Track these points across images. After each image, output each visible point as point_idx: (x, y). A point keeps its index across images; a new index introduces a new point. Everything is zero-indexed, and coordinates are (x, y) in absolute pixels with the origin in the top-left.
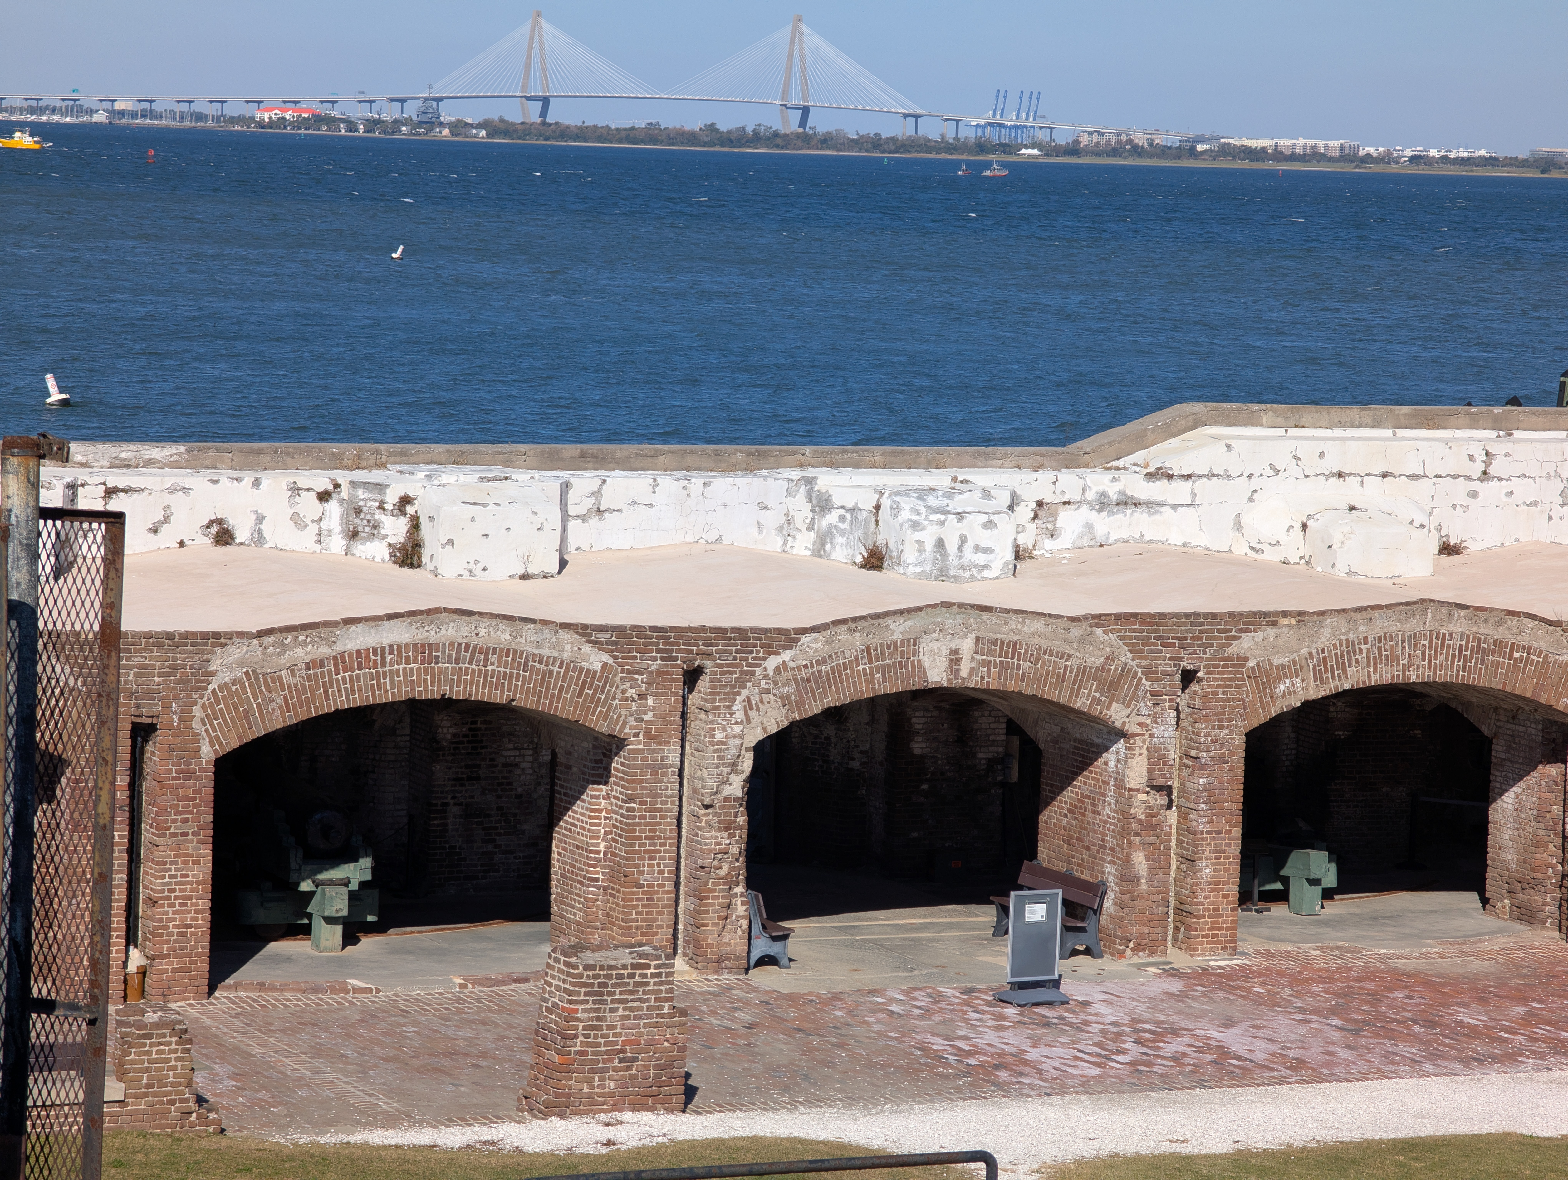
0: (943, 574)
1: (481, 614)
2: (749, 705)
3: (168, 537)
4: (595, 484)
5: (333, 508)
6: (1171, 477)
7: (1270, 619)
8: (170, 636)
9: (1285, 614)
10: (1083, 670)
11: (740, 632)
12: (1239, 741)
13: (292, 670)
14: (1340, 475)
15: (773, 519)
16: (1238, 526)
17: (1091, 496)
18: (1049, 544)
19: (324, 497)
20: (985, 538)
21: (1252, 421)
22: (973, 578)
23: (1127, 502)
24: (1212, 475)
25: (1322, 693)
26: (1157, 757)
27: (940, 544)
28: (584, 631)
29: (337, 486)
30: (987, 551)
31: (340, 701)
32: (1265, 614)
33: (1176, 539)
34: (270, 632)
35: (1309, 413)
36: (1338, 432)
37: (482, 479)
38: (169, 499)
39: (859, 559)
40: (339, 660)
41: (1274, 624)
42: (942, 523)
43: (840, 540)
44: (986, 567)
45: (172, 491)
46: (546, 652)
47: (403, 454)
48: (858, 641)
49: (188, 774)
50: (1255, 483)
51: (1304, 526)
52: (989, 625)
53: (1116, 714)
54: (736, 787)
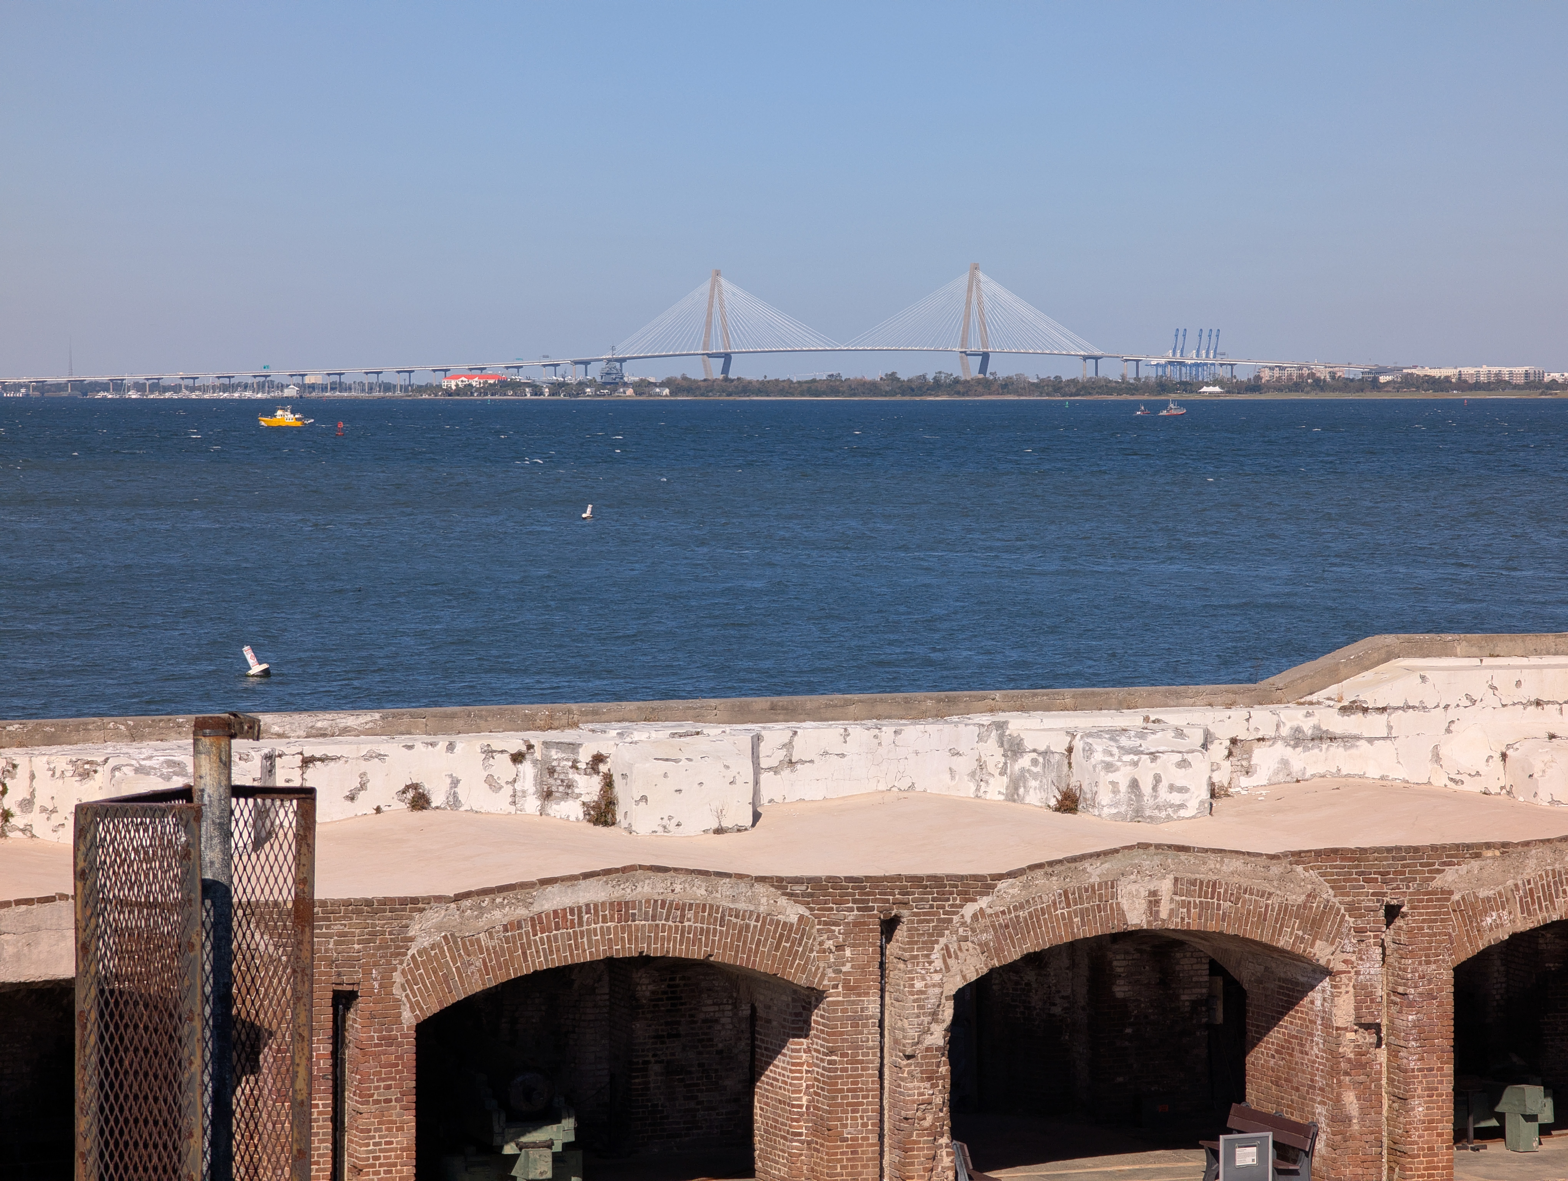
0: (1138, 815)
1: (676, 870)
2: (947, 953)
3: (365, 804)
4: (786, 736)
5: (527, 769)
6: (1365, 710)
7: (1474, 851)
8: (368, 903)
9: (1488, 846)
10: (1284, 909)
11: (936, 880)
12: (1448, 976)
13: (490, 932)
14: (1538, 703)
15: (965, 765)
16: (1437, 758)
17: (1285, 731)
18: (1244, 781)
19: (517, 758)
20: (1180, 777)
21: (1446, 652)
22: (1169, 818)
23: (1322, 737)
24: (1407, 707)
25: (1530, 925)
26: (1364, 994)
27: (1134, 784)
28: (780, 883)
29: (530, 747)
30: (1182, 790)
31: (539, 962)
32: (1468, 847)
33: (1373, 772)
34: (467, 895)
35: (1504, 641)
36: (1534, 660)
37: (673, 735)
38: (364, 766)
39: (1053, 802)
40: (536, 921)
41: (1478, 856)
42: (1135, 764)
43: (1033, 783)
44: (1182, 806)
45: (368, 758)
46: (742, 906)
47: (595, 713)
48: (1055, 885)
49: (390, 1041)
50: (1452, 714)
51: (1504, 756)
52: (1187, 865)
53: (1320, 952)
54: (936, 1036)
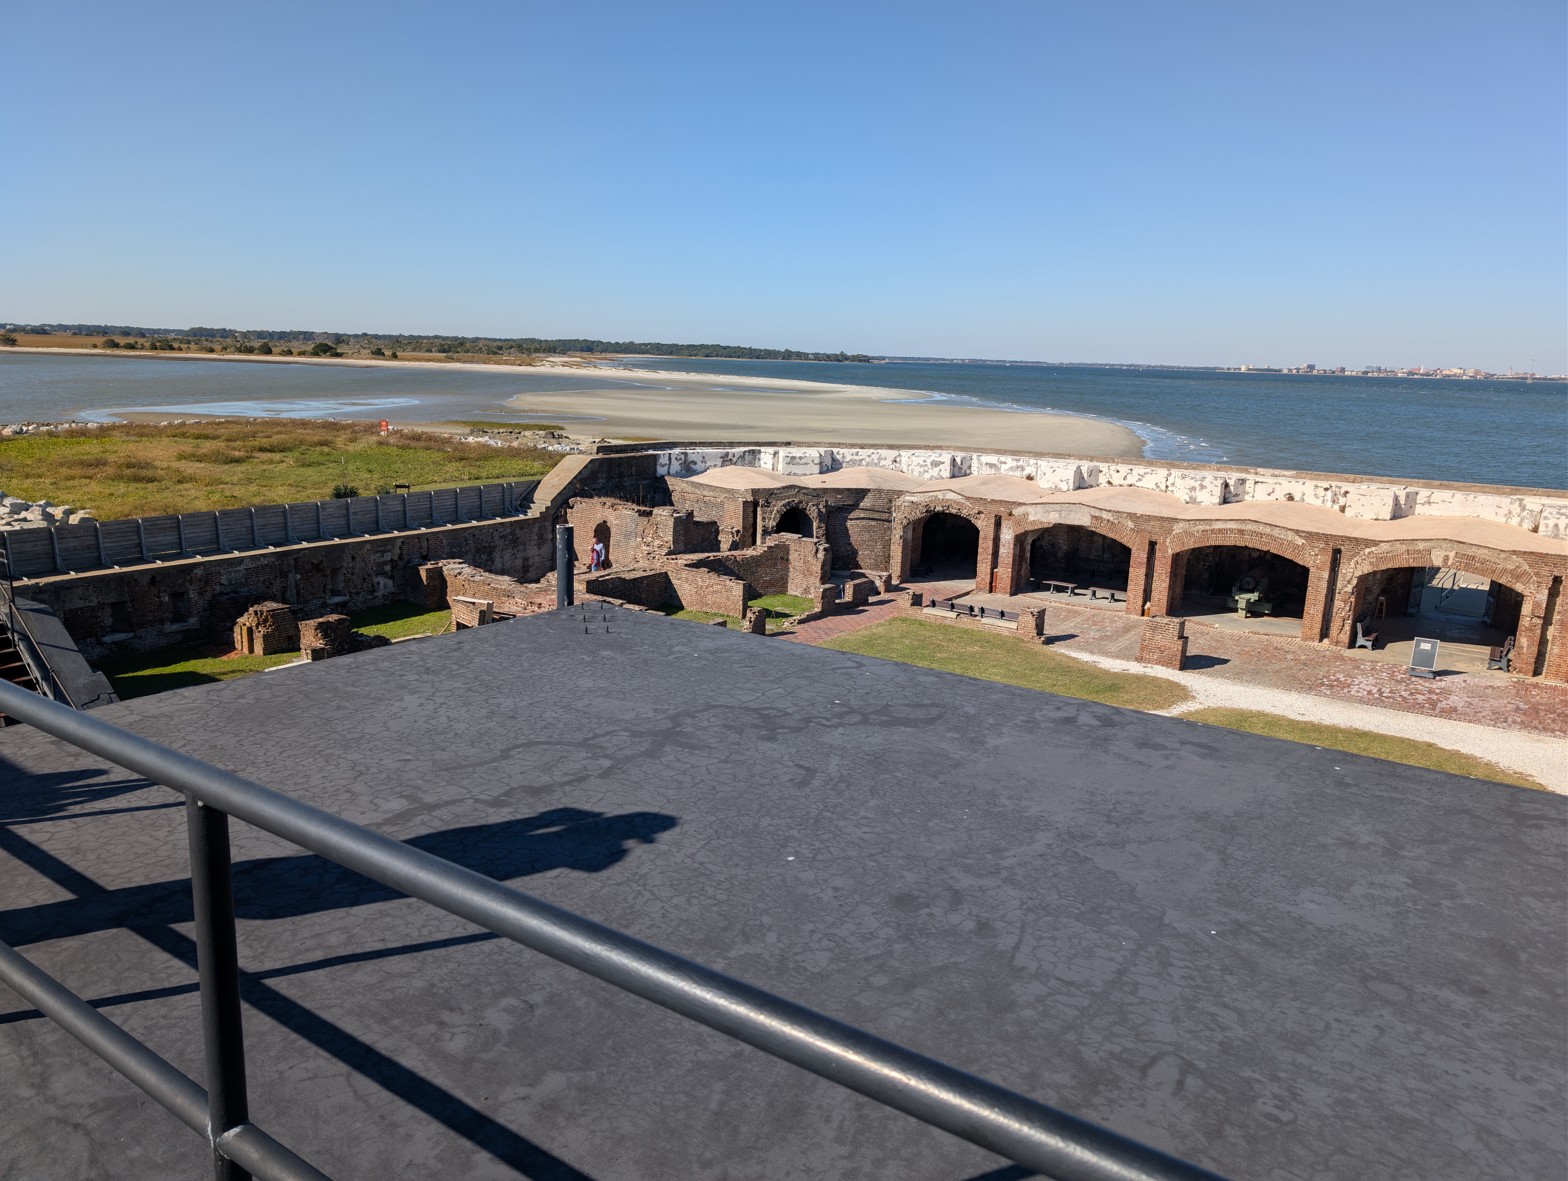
1: (1261, 523)
2: (1357, 563)
3: (1273, 497)
5: (1329, 493)
8: (1162, 518)
10: (1505, 570)
11: (1356, 539)
13: (1197, 532)
15: (1506, 512)
19: (1326, 489)
26: (1537, 605)
27: (1556, 526)
28: (1297, 532)
29: (1331, 486)
31: (1212, 543)
34: (1192, 520)
37: (1378, 488)
38: (1274, 486)
40: (1213, 531)
43: (1526, 521)
45: (1276, 484)
46: (1282, 537)
48: (1404, 548)
49: (1165, 557)
52: (1462, 548)
53: (1519, 587)
54: (1349, 588)
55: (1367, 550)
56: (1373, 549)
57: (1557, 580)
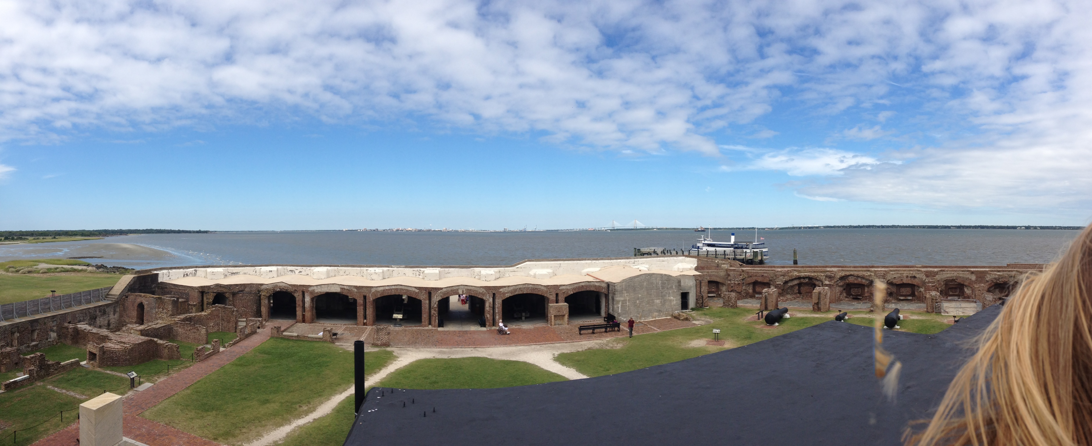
10: (480, 293)
11: (435, 288)
26: (490, 303)
52: (467, 287)
53: (484, 298)
54: (436, 306)
55: (439, 292)
56: (441, 291)
57: (494, 294)
